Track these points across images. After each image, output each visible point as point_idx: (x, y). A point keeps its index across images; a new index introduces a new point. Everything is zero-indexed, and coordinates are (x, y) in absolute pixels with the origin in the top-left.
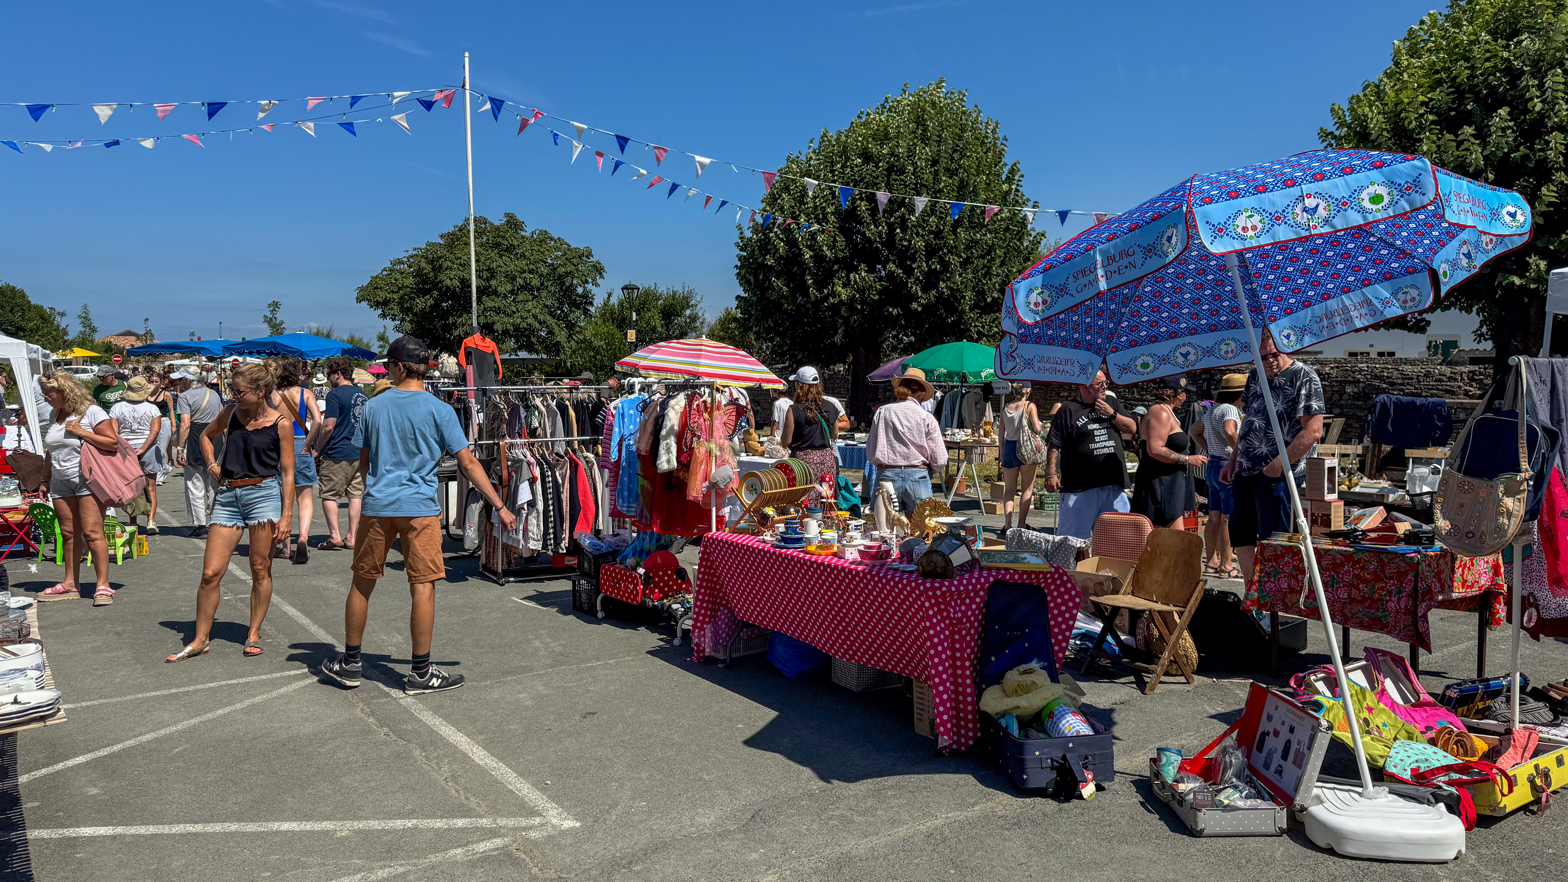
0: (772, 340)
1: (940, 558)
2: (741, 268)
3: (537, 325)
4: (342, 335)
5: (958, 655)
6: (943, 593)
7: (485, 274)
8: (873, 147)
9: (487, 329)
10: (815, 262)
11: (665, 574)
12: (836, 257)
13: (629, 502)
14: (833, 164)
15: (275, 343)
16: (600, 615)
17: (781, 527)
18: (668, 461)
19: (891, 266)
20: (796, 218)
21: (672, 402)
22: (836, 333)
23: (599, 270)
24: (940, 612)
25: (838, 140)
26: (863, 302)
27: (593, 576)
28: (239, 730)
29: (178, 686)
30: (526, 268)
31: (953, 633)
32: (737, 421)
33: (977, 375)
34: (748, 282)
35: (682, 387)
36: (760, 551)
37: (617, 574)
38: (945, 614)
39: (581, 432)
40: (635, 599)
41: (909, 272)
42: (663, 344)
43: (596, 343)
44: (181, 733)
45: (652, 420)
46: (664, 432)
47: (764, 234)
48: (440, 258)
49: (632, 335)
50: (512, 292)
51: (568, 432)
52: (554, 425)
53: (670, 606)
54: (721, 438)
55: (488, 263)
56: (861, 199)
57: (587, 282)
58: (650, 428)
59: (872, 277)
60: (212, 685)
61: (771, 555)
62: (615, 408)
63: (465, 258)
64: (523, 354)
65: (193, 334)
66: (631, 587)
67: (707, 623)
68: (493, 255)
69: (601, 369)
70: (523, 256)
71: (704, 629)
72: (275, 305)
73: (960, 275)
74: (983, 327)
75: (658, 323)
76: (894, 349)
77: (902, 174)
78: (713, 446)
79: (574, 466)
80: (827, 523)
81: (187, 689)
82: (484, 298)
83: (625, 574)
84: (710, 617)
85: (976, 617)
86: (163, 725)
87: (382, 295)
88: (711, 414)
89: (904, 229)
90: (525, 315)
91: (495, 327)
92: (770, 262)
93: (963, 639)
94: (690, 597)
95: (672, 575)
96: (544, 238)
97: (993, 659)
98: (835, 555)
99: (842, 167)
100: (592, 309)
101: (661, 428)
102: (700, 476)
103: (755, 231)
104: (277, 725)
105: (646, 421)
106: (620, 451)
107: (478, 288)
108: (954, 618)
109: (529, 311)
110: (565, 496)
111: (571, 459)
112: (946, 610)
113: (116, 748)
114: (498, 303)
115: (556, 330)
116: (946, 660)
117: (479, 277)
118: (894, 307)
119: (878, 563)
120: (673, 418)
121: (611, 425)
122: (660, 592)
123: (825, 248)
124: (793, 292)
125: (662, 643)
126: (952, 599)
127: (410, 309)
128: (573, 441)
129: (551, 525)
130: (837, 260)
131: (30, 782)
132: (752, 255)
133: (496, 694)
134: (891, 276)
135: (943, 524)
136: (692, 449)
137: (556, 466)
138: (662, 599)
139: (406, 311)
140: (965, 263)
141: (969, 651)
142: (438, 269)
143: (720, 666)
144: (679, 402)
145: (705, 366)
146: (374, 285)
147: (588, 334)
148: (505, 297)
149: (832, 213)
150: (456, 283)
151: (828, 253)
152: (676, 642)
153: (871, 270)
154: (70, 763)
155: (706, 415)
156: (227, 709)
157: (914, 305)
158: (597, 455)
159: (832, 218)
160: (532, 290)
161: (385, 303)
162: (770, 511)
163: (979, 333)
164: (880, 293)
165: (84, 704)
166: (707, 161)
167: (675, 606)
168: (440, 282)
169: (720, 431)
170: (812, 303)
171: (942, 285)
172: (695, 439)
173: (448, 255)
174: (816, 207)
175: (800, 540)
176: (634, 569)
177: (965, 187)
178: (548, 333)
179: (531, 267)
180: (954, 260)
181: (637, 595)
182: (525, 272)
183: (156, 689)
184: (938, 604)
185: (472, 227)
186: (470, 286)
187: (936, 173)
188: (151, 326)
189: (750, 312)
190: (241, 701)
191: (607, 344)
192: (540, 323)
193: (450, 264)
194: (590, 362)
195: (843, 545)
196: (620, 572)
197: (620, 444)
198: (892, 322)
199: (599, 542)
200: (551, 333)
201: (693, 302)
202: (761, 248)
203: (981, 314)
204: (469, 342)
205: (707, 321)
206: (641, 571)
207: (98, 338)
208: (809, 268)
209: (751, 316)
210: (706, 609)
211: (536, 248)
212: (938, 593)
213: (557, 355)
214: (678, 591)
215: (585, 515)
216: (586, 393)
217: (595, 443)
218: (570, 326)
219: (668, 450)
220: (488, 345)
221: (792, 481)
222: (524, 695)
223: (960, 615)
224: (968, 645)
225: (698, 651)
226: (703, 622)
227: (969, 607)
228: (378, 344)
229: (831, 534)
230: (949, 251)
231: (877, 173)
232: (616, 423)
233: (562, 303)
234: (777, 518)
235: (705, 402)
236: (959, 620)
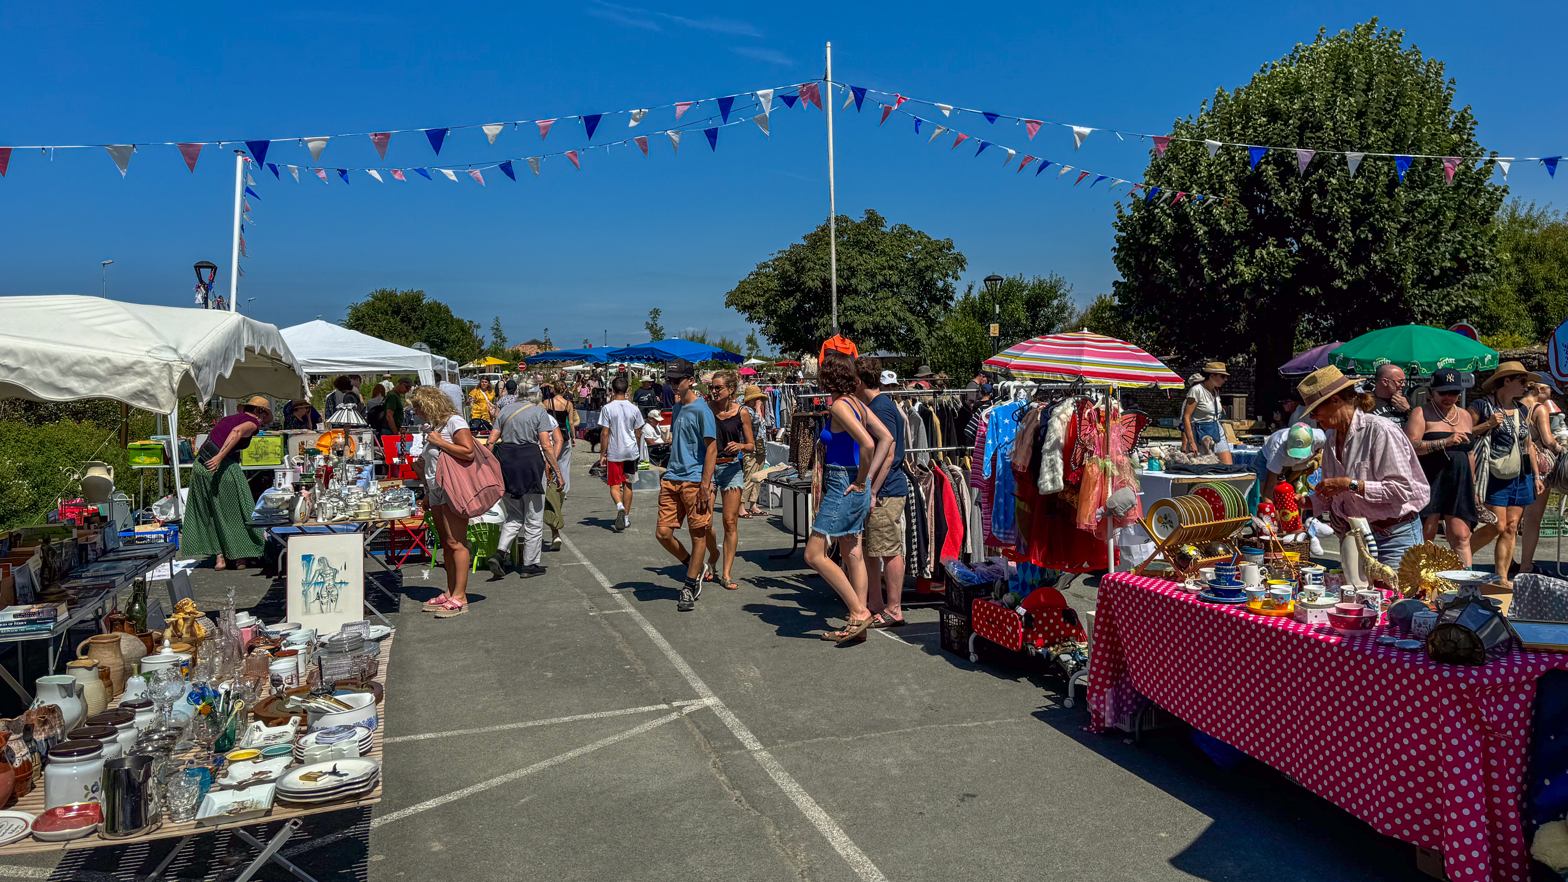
0: (1156, 329)
1: (1462, 636)
2: (1119, 250)
3: (897, 323)
4: (714, 339)
5: (1495, 775)
6: (1471, 688)
7: (846, 273)
8: (1281, 103)
9: (847, 329)
10: (1210, 239)
11: (1050, 616)
12: (1236, 231)
13: (1006, 529)
14: (1230, 125)
15: (652, 349)
16: (973, 658)
17: (1209, 573)
18: (1053, 481)
19: (1307, 238)
20: (1186, 189)
21: (1058, 410)
22: (1237, 319)
23: (960, 261)
24: (1465, 713)
25: (1236, 99)
26: (1271, 281)
27: (965, 611)
28: (586, 779)
29: (534, 719)
30: (886, 264)
31: (1486, 744)
32: (1137, 431)
33: (1431, 365)
34: (1128, 265)
35: (1067, 394)
36: (1181, 604)
37: (992, 612)
38: (1473, 716)
39: (947, 443)
40: (1014, 644)
41: (1331, 244)
42: (1037, 339)
43: (956, 340)
44: (530, 778)
45: (1031, 431)
46: (1047, 446)
47: (1147, 211)
48: (803, 259)
49: (994, 329)
50: (872, 290)
51: (932, 442)
52: (917, 434)
53: (1058, 657)
54: (1118, 454)
55: (848, 262)
56: (1267, 163)
57: (947, 275)
58: (1029, 439)
59: (1282, 252)
60: (566, 719)
61: (1198, 611)
62: (987, 416)
63: (827, 258)
64: (882, 353)
65: (586, 341)
66: (1010, 629)
67: (1108, 687)
68: (853, 253)
69: (962, 366)
70: (883, 252)
71: (1104, 694)
72: (656, 312)
73: (1398, 244)
74: (1430, 306)
75: (1022, 315)
76: (1309, 335)
77: (1318, 131)
78: (1109, 464)
79: (940, 480)
80: (1273, 570)
81: (542, 722)
82: (845, 298)
83: (1002, 613)
84: (1112, 678)
85: (1522, 722)
86: (514, 767)
87: (749, 299)
88: (1105, 423)
89: (1323, 194)
90: (885, 312)
91: (855, 326)
92: (1155, 241)
93: (1502, 753)
94: (1083, 646)
95: (1058, 617)
96: (904, 232)
97: (1547, 782)
98: (1290, 616)
99: (1243, 128)
100: (953, 304)
101: (1043, 441)
102: (1093, 499)
103: (1137, 208)
104: (625, 776)
105: (1024, 432)
106: (994, 466)
107: (838, 287)
108: (1488, 723)
109: (888, 309)
110: (930, 515)
111: (935, 472)
112: (1475, 710)
113: (467, 792)
114: (858, 301)
115: (916, 327)
116: (1478, 783)
117: (839, 276)
118: (1311, 286)
119: (1358, 633)
120: (1058, 429)
121: (984, 437)
122: (1044, 638)
123: (1223, 222)
124: (1182, 274)
125: (1050, 703)
126: (1483, 695)
127: (775, 311)
128: (937, 452)
129: (914, 547)
130: (1238, 234)
131: (381, 828)
132: (1132, 235)
133: (858, 756)
134: (1305, 250)
135: (1454, 581)
136: (1082, 467)
137: (919, 480)
138: (1047, 646)
139: (771, 313)
140: (1405, 229)
141: (1512, 771)
142: (801, 270)
143: (1127, 741)
144: (1066, 410)
145: (1088, 363)
146: (742, 290)
147: (949, 330)
148: (866, 295)
149: (1231, 182)
150: (818, 283)
151: (1227, 228)
152: (1068, 703)
153: (1281, 244)
154: (421, 807)
155: (1100, 426)
156: (578, 752)
157: (1338, 283)
158: (964, 467)
159: (1231, 187)
160: (892, 287)
161: (752, 306)
162: (1191, 550)
163: (1423, 313)
164: (1292, 270)
165: (444, 734)
166: (1087, 130)
167: (1064, 657)
168: (803, 283)
169: (1117, 446)
170: (1207, 285)
171: (1374, 257)
172: (1086, 455)
173: (810, 256)
174: (1211, 176)
175: (1237, 593)
176: (1013, 607)
177: (1402, 140)
178: (907, 331)
179: (891, 263)
180: (1392, 227)
181: (1016, 640)
182: (885, 268)
183: (513, 720)
184: (1461, 702)
185: (833, 226)
186: (830, 286)
187: (1363, 126)
188: (549, 335)
189: (1129, 299)
190: (593, 742)
191: (968, 340)
192: (900, 320)
193: (812, 265)
194: (950, 358)
195: (1303, 605)
196: (995, 611)
197: (994, 460)
198: (1309, 304)
199: (969, 571)
200: (910, 330)
201: (1062, 291)
202: (1143, 227)
203: (1427, 289)
204: (829, 343)
205: (1077, 310)
206: (1021, 611)
207: (508, 347)
208: (1204, 246)
209: (1131, 303)
210: (1107, 669)
211: (896, 243)
212: (1463, 686)
213: (917, 353)
214: (1066, 638)
215: (953, 537)
216: (950, 397)
217: (962, 454)
218: (930, 322)
219: (1053, 468)
220: (848, 347)
221: (1219, 512)
222: (890, 760)
223: (1495, 718)
224: (1511, 762)
225: (1096, 720)
226: (1103, 684)
227: (1508, 707)
228: (747, 346)
229: (1281, 587)
230: (1382, 217)
231: (1287, 132)
232: (989, 434)
233: (922, 299)
234: (1201, 560)
235: (1098, 410)
236: (1496, 726)
